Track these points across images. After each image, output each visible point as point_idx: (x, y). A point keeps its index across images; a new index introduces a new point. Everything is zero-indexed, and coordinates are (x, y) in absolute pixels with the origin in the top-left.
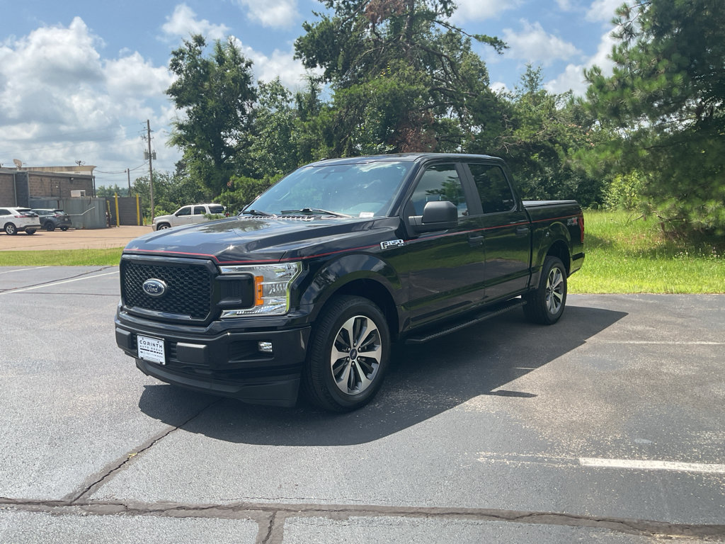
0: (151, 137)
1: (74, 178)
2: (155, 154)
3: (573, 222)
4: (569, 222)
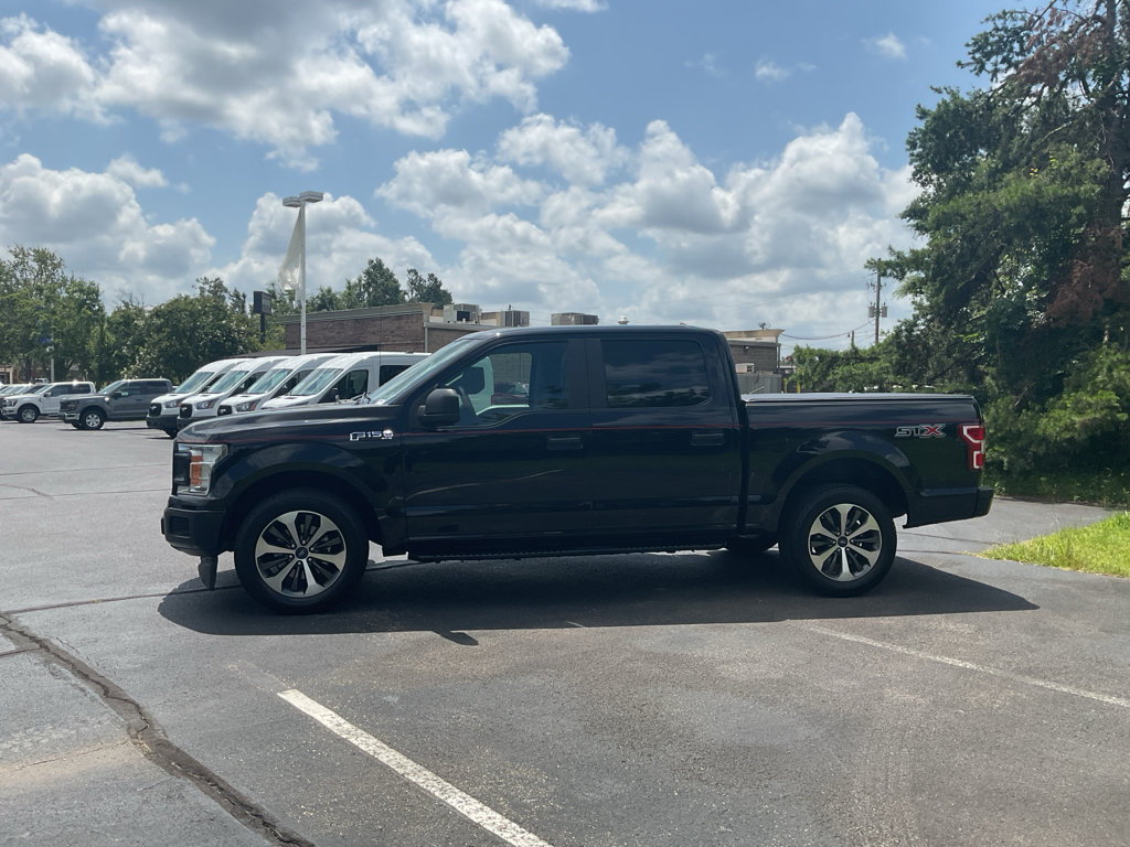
0: (882, 284)
1: (750, 347)
2: (885, 309)
3: (922, 432)
4: (903, 431)
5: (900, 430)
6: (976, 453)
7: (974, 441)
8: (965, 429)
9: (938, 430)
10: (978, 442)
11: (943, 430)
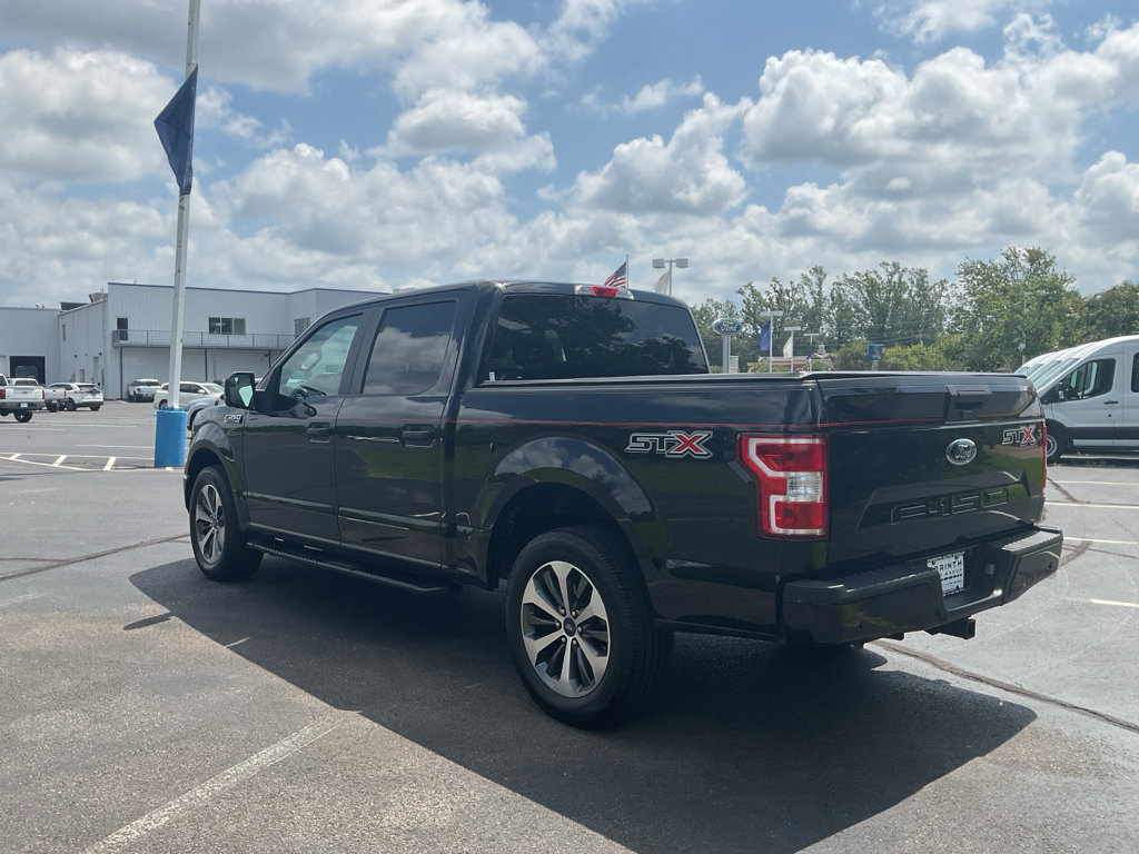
3: (670, 445)
4: (638, 443)
5: (634, 440)
6: (774, 499)
7: (770, 473)
8: (753, 444)
9: (697, 444)
10: (781, 474)
11: (707, 445)
